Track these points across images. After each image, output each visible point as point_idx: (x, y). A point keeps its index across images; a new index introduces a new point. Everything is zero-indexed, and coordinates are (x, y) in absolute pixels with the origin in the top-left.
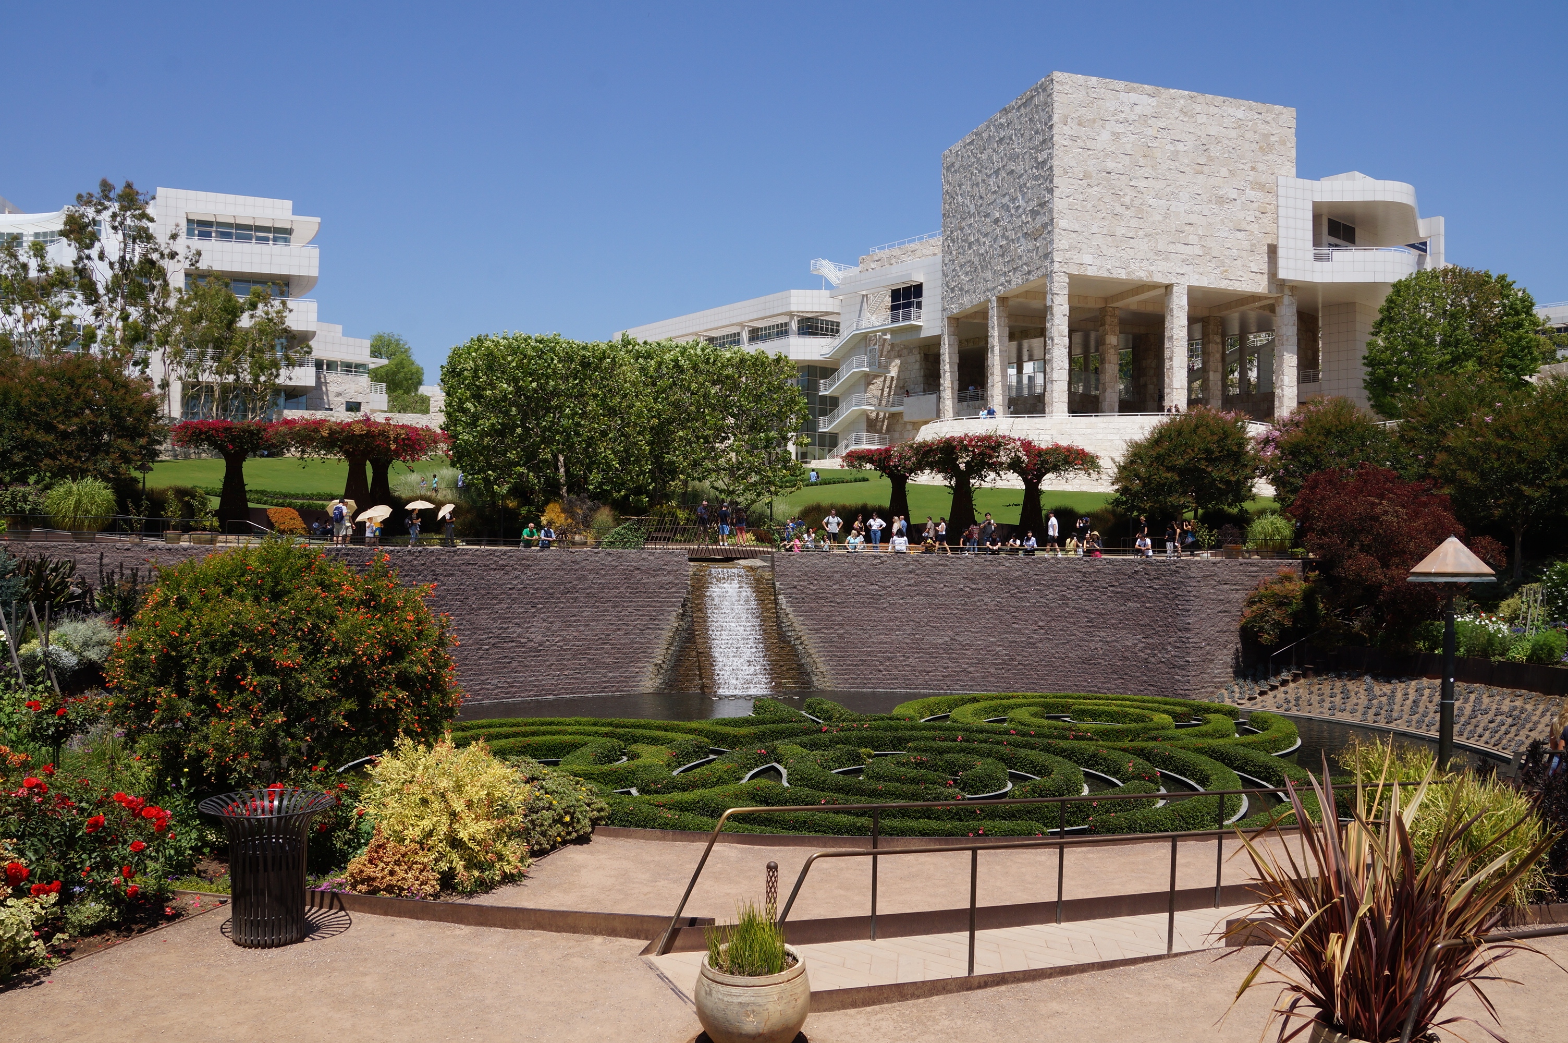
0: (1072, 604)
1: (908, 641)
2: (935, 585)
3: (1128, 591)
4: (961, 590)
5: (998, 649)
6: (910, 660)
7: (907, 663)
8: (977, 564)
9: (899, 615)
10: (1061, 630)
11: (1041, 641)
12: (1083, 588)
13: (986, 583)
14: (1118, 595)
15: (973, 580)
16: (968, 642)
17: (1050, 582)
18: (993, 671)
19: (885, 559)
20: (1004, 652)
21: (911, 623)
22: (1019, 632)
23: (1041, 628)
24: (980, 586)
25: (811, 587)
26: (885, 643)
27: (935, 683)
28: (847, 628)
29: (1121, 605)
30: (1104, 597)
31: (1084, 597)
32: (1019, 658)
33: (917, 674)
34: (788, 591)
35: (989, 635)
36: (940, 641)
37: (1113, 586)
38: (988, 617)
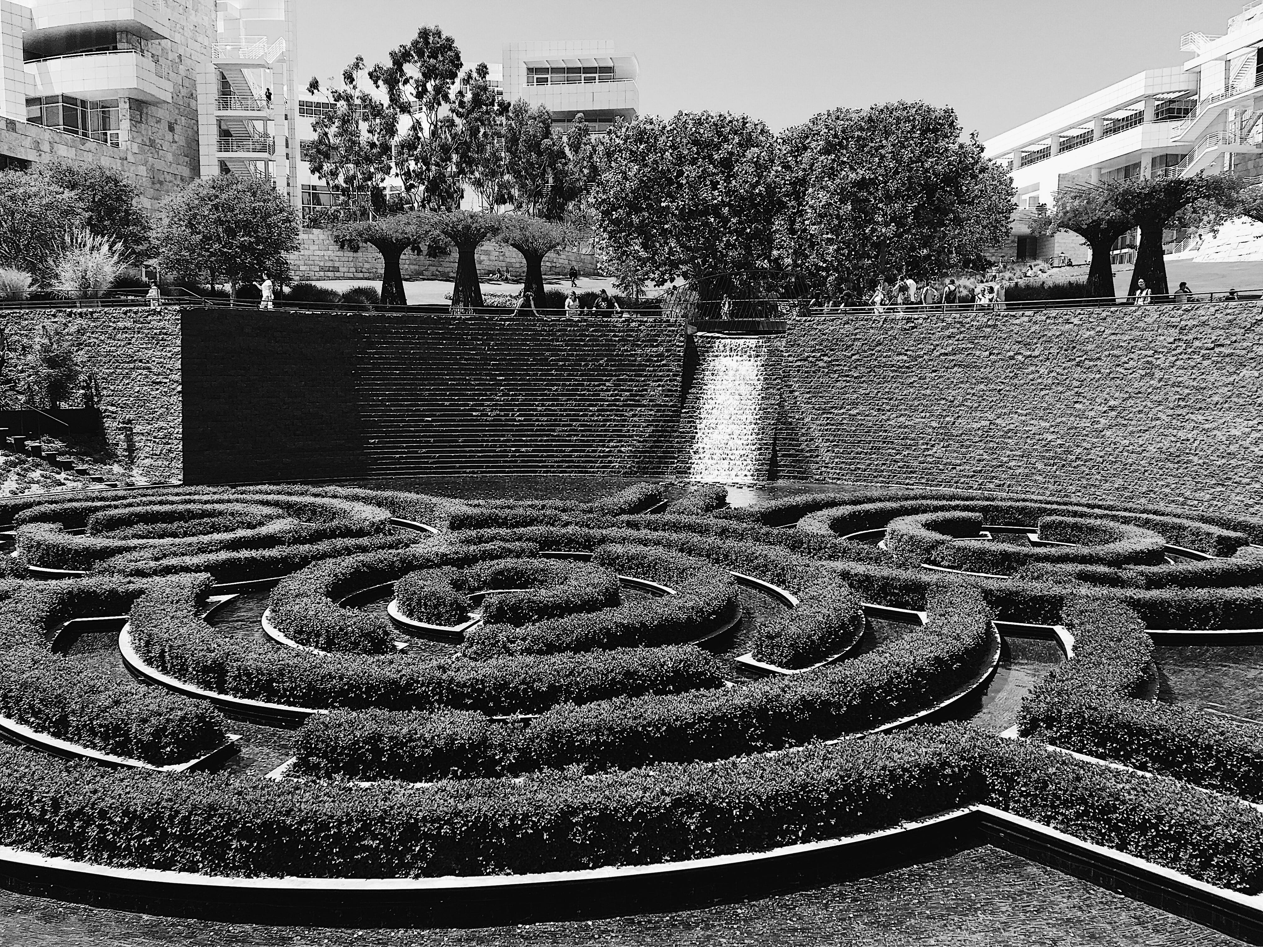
0: (1158, 374)
1: (934, 424)
2: (978, 353)
3: (1244, 352)
4: (1011, 358)
5: (1050, 437)
6: (935, 450)
7: (930, 452)
8: (1035, 323)
9: (928, 392)
10: (1140, 412)
11: (1110, 427)
12: (1178, 351)
13: (1045, 349)
14: (1227, 359)
15: (1029, 344)
16: (1012, 426)
17: (1132, 343)
18: (1040, 466)
19: (920, 321)
20: (1059, 441)
21: (943, 402)
22: (1081, 416)
23: (1112, 409)
24: (1036, 353)
25: (826, 358)
26: (906, 427)
27: (962, 480)
28: (861, 408)
29: (1231, 374)
30: (1206, 363)
31: (1178, 363)
32: (1079, 450)
33: (941, 467)
34: (799, 363)
35: (1041, 418)
36: (975, 426)
37: (1222, 345)
38: (1043, 393)
